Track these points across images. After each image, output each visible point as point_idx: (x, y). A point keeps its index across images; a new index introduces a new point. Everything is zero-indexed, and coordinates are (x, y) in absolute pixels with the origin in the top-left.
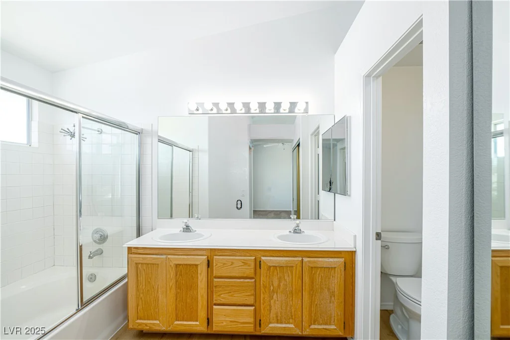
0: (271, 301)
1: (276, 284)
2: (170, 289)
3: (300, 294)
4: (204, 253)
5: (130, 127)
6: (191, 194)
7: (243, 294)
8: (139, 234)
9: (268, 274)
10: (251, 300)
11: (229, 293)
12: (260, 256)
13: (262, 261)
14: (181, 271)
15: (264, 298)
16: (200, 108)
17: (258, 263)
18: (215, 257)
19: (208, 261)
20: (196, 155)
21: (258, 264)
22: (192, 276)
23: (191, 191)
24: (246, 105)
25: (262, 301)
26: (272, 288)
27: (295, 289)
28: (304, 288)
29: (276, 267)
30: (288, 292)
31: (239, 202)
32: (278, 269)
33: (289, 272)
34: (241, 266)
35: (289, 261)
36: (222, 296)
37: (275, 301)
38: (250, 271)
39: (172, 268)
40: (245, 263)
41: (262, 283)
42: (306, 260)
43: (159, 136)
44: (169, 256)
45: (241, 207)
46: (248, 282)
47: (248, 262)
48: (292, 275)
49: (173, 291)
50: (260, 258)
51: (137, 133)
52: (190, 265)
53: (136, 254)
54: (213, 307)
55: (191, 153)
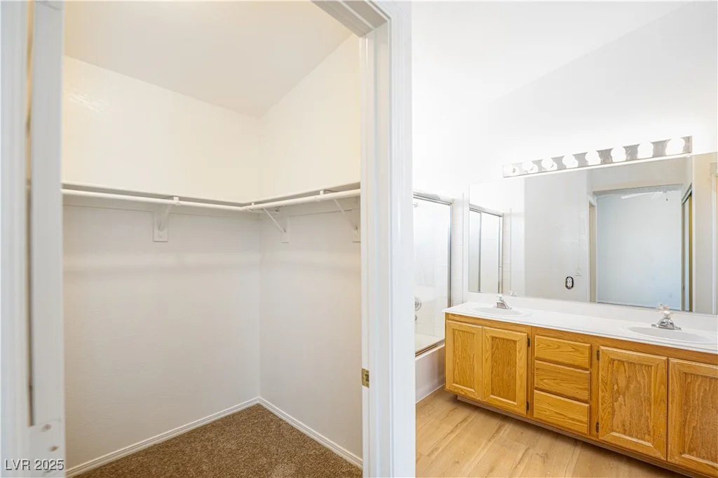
0: (615, 403)
1: (622, 383)
2: (486, 360)
3: (664, 406)
4: (524, 329)
5: (441, 198)
6: (501, 269)
7: (574, 385)
8: (450, 305)
9: (610, 369)
10: (585, 395)
11: (554, 379)
12: (597, 344)
13: (601, 352)
14: (497, 345)
15: (603, 397)
16: (517, 169)
17: (595, 353)
18: (536, 336)
19: (528, 339)
20: (508, 220)
21: (595, 355)
22: (509, 352)
23: (501, 265)
24: (581, 157)
25: (600, 400)
26: (616, 387)
27: (654, 397)
28: (670, 399)
29: (623, 362)
30: (643, 399)
31: (570, 280)
32: (626, 364)
33: (644, 372)
34: (571, 351)
35: (644, 357)
36: (545, 381)
37: (621, 405)
38: (583, 359)
39: (488, 340)
40: (576, 349)
41: (600, 378)
42: (672, 360)
43: (470, 205)
44: (485, 327)
45: (572, 286)
46: (580, 373)
47: (581, 349)
48: (650, 377)
49: (489, 363)
50: (599, 347)
51: (450, 204)
52: (508, 340)
53: (453, 320)
54: (533, 392)
55: (501, 218)
